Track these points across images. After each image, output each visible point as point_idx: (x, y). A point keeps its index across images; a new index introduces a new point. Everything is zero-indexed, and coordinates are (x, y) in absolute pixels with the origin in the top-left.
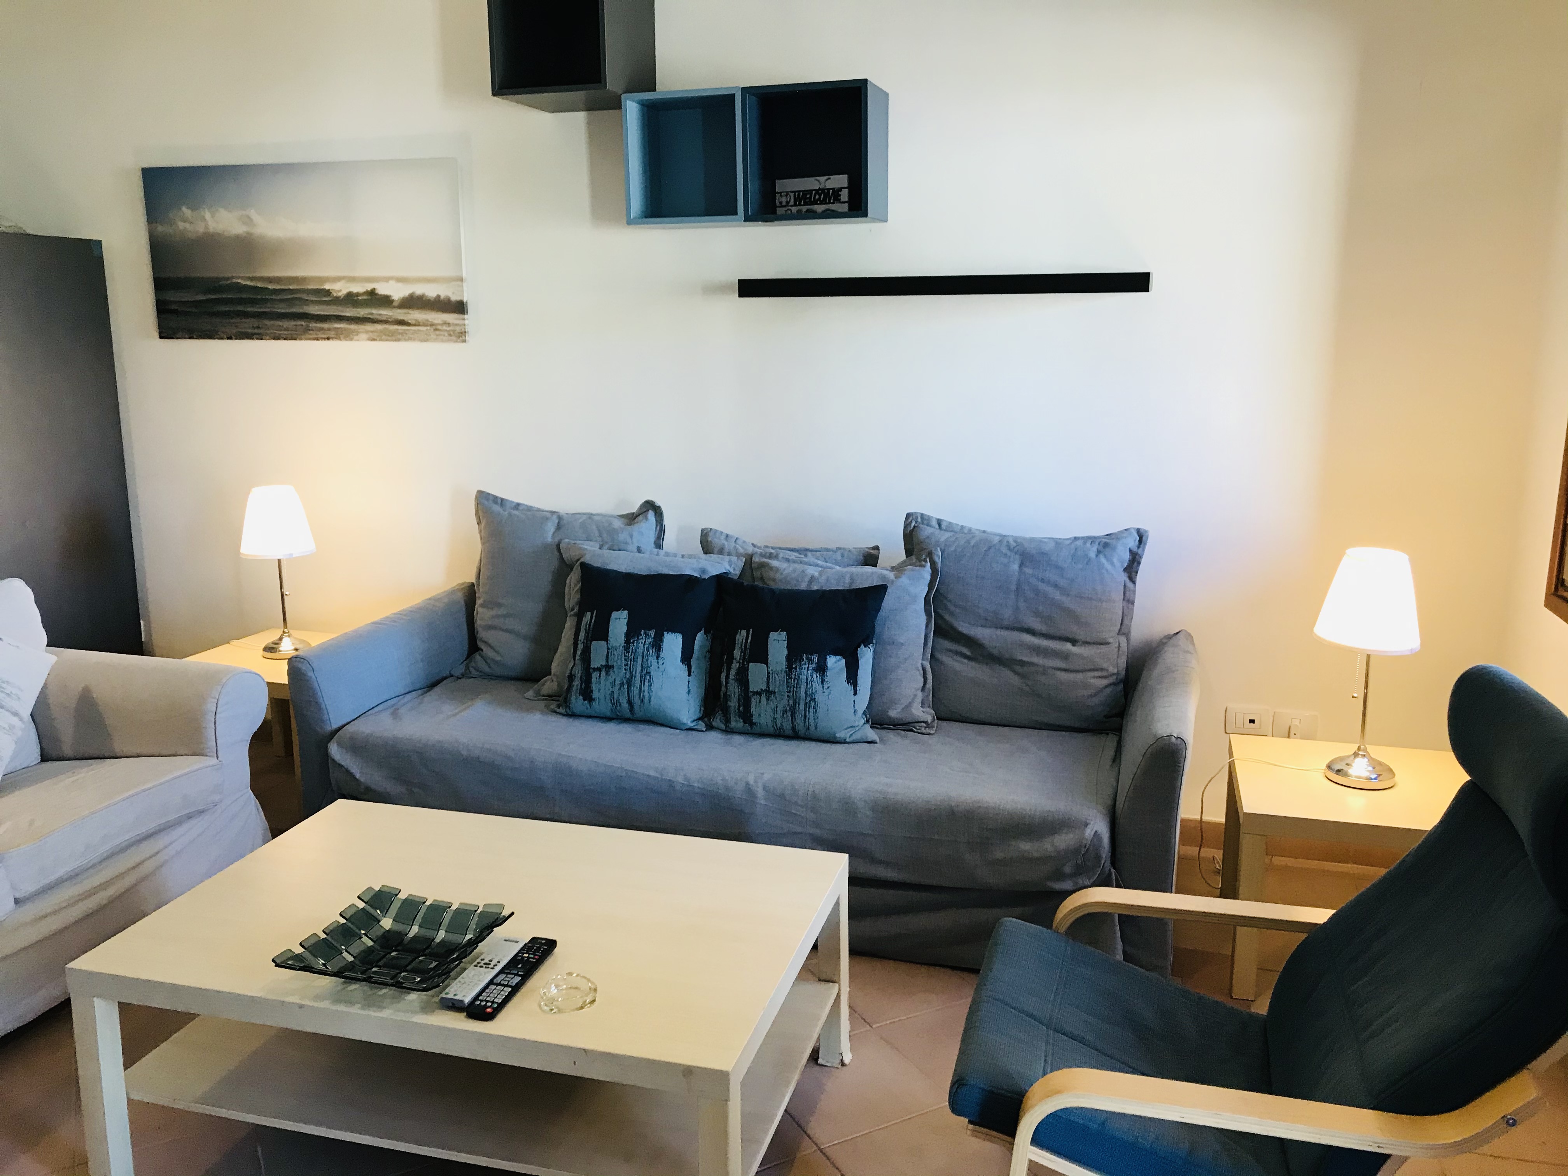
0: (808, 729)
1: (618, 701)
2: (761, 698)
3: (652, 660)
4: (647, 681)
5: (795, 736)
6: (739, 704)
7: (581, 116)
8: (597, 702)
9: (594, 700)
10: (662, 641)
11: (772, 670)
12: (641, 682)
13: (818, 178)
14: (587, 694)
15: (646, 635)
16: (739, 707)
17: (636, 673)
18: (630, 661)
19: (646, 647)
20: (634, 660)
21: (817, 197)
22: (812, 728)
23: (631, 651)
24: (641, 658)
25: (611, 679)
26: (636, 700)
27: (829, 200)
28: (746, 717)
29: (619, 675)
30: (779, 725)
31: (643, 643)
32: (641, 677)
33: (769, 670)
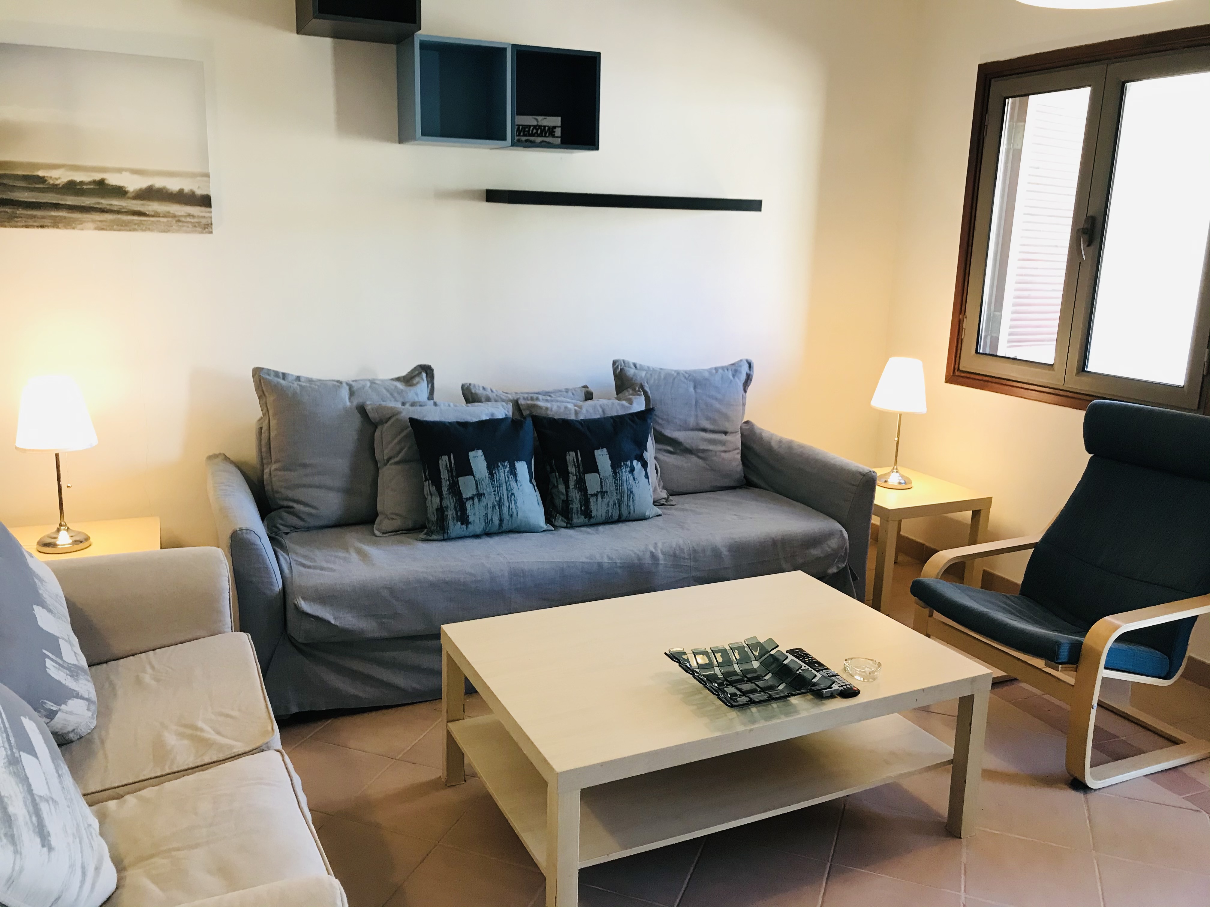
0: (630, 513)
1: (492, 519)
2: (597, 498)
3: (513, 484)
4: (513, 500)
5: (620, 520)
6: (581, 504)
7: (327, 42)
8: (473, 524)
9: (470, 523)
10: (515, 468)
11: (603, 476)
12: (508, 502)
13: (537, 117)
14: (464, 519)
15: (504, 466)
16: (581, 507)
17: (503, 496)
18: (496, 486)
19: (506, 474)
20: (500, 485)
21: (535, 131)
22: (632, 512)
23: (495, 479)
24: (505, 484)
25: (483, 504)
26: (506, 516)
27: (546, 134)
28: (587, 513)
29: (490, 500)
30: (610, 515)
31: (502, 472)
32: (508, 498)
33: (601, 477)
